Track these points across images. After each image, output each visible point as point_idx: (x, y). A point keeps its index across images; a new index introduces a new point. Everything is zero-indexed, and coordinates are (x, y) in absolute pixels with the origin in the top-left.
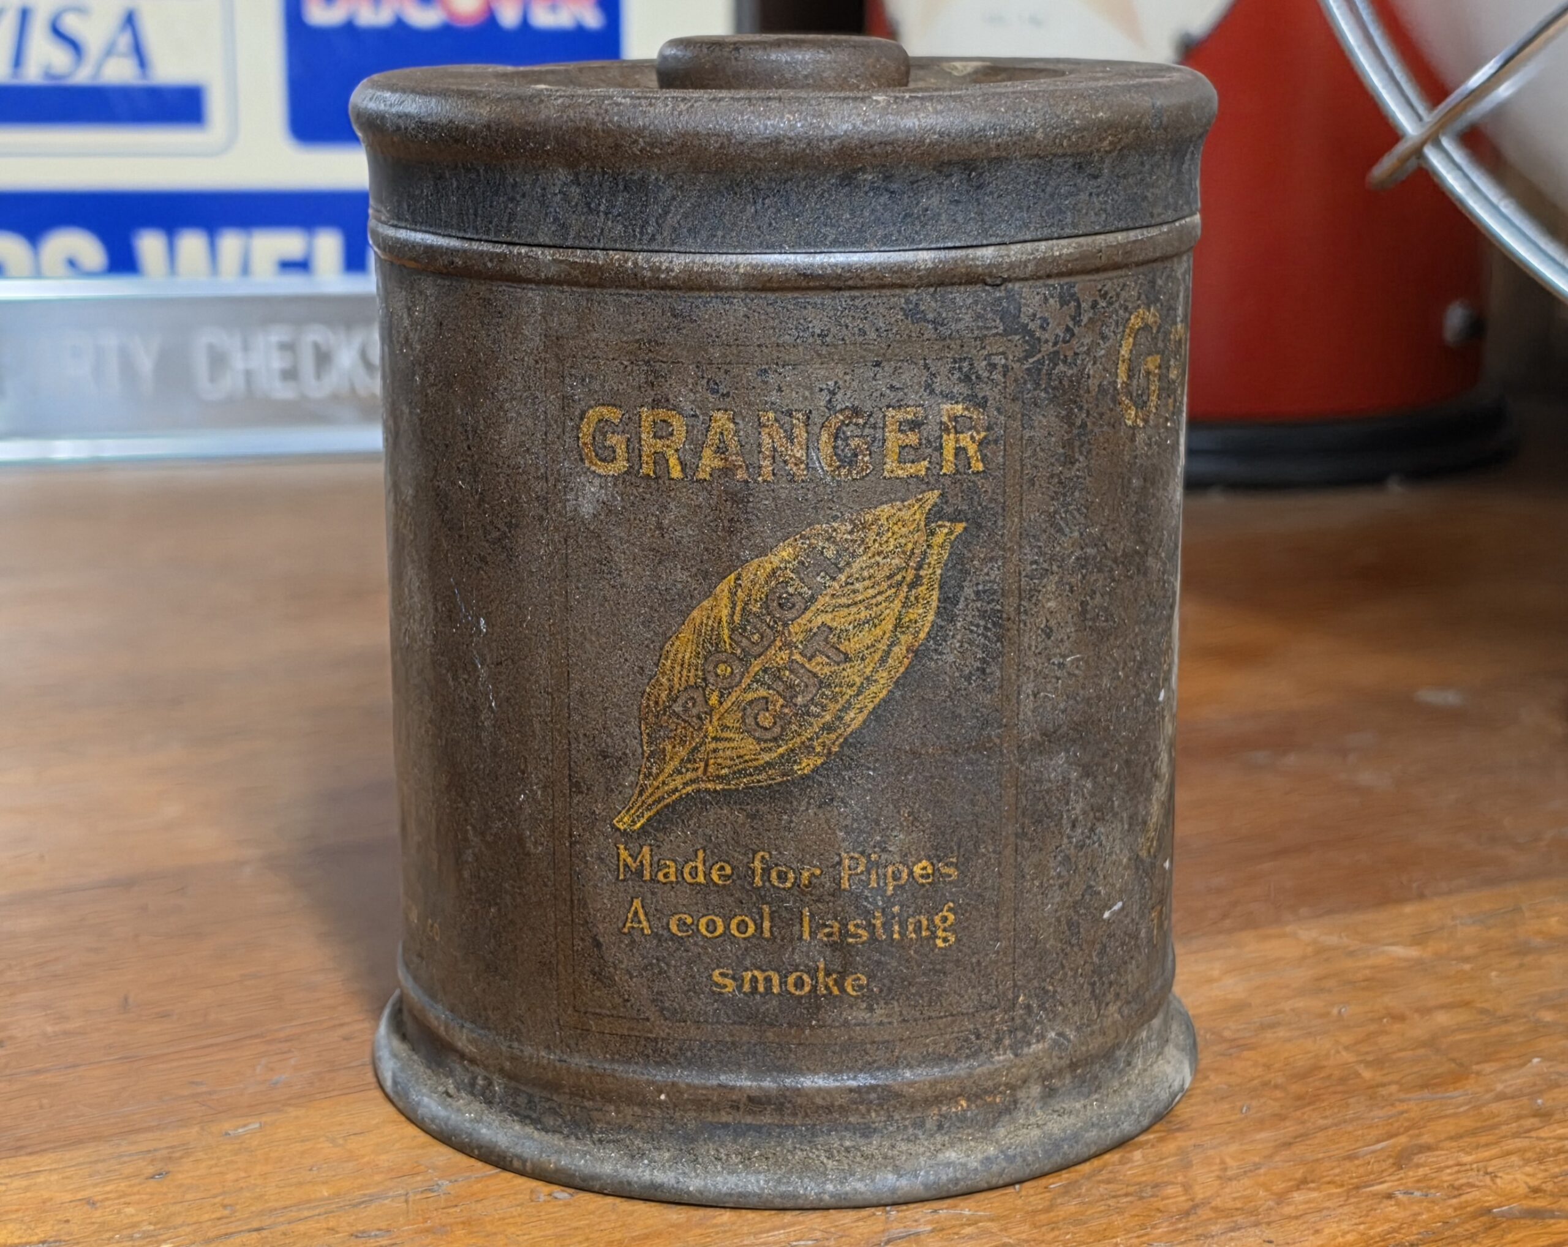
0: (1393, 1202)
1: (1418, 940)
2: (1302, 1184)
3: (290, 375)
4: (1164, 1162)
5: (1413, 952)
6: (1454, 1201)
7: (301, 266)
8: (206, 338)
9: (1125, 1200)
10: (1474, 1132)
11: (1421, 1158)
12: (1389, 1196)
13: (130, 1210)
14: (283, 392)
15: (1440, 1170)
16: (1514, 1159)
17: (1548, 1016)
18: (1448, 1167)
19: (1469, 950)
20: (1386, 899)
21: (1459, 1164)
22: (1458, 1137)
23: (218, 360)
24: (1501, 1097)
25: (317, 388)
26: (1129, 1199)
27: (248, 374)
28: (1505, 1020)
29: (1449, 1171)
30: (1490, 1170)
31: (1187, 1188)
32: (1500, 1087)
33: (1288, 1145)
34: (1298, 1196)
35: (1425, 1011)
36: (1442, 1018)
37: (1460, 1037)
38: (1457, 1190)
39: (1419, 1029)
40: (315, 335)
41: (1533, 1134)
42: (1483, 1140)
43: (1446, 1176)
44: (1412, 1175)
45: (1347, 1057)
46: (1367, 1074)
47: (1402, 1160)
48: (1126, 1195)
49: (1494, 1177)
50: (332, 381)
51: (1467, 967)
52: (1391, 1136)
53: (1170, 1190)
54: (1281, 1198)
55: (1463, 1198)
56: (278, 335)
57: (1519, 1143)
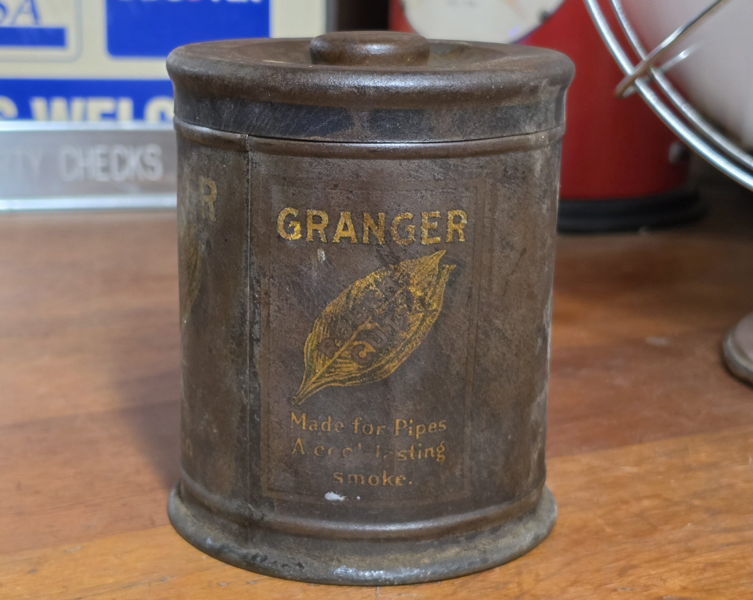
0: (616, 593)
1: (639, 463)
2: (574, 583)
3: (106, 169)
4: (509, 572)
5: (635, 470)
6: (646, 593)
7: (111, 116)
8: (66, 151)
9: (490, 590)
10: (657, 560)
11: (630, 572)
12: (615, 590)
13: (18, 588)
14: (102, 178)
15: (639, 578)
16: (675, 573)
17: (697, 502)
18: (644, 576)
19: (662, 469)
20: (624, 443)
21: (649, 575)
22: (650, 561)
23: (71, 162)
24: (671, 542)
25: (119, 176)
26: (491, 590)
27: (86, 169)
28: (676, 504)
29: (644, 578)
30: (663, 578)
31: (520, 584)
32: (671, 537)
33: (568, 564)
34: (572, 590)
35: (639, 499)
36: (646, 503)
37: (654, 512)
38: (647, 588)
39: (635, 508)
40: (118, 150)
41: (685, 561)
42: (662, 563)
43: (643, 581)
44: (627, 580)
45: (600, 521)
46: (609, 530)
47: (622, 572)
48: (490, 588)
49: (665, 581)
50: (126, 173)
51: (660, 477)
52: (617, 560)
53: (511, 586)
54: (563, 591)
55: (651, 591)
56: (100, 150)
57: (679, 565)
